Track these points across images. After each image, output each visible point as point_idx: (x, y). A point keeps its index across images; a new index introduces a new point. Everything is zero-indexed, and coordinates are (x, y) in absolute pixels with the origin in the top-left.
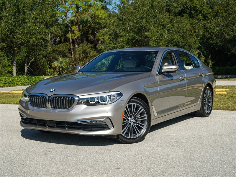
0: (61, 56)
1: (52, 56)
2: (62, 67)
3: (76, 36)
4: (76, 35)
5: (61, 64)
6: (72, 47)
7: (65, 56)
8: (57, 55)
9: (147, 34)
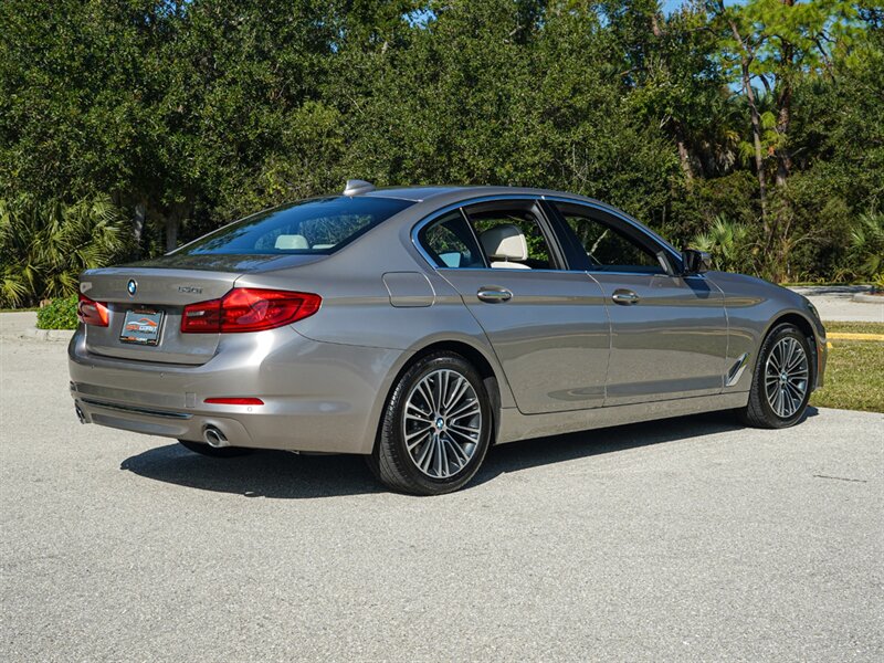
0: (723, 215)
1: (696, 218)
2: (723, 256)
3: (772, 149)
4: (771, 143)
5: (718, 244)
6: (762, 185)
7: (733, 217)
8: (710, 212)
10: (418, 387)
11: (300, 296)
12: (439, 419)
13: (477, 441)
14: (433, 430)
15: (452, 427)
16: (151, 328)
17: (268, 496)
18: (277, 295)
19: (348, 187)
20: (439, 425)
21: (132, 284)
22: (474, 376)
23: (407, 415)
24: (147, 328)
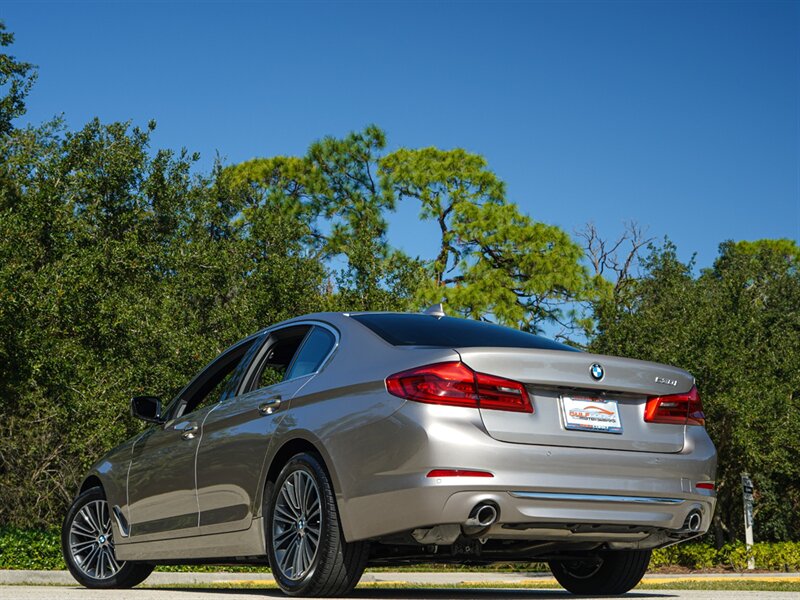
24: (600, 416)
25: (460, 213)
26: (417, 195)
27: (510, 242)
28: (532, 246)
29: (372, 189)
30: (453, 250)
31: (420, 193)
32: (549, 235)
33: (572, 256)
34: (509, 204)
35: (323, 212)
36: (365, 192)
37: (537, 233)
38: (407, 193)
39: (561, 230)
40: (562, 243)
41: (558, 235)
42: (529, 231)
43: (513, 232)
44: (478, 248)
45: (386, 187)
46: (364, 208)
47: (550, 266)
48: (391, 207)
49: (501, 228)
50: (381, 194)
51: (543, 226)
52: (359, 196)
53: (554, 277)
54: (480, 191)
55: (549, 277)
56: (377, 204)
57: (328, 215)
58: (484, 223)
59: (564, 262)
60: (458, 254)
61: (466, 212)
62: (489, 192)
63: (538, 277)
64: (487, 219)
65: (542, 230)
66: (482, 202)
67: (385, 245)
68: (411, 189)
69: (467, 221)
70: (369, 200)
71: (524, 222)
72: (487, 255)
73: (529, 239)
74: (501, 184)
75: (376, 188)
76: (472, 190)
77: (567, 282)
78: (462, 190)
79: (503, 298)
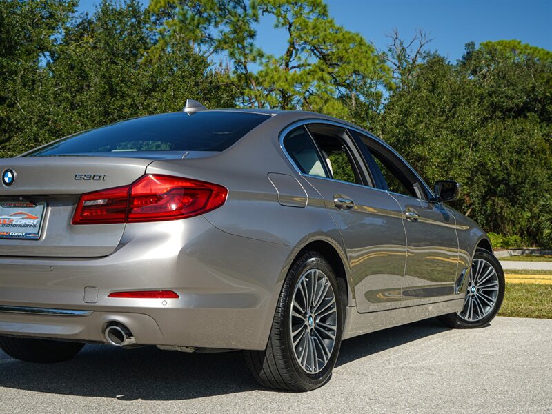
9: (418, 150)
10: (299, 285)
11: (209, 186)
12: (311, 316)
13: (334, 338)
14: (306, 327)
15: (317, 324)
16: (29, 222)
17: (144, 398)
18: (188, 184)
19: (187, 106)
20: (310, 323)
21: (10, 175)
22: (332, 275)
23: (292, 313)
24: (24, 222)
25: (297, 25)
26: (273, 13)
27: (328, 44)
28: (340, 45)
29: (245, 10)
30: (294, 48)
31: (275, 12)
32: (352, 39)
33: (366, 52)
34: (329, 19)
35: (213, 23)
36: (240, 11)
37: (344, 38)
38: (266, 11)
39: (360, 35)
40: (361, 44)
41: (358, 39)
42: (340, 36)
43: (329, 37)
44: (309, 47)
45: (253, 7)
46: (238, 21)
47: (352, 58)
48: (256, 21)
49: (322, 35)
50: (250, 12)
51: (349, 33)
52: (235, 13)
53: (354, 66)
54: (312, 11)
55: (351, 66)
56: (248, 18)
57: (216, 25)
58: (311, 31)
59: (361, 56)
60: (297, 50)
61: (300, 24)
62: (317, 11)
63: (344, 66)
64: (313, 29)
65: (347, 36)
66: (313, 17)
67: (251, 45)
68: (269, 9)
69: (301, 30)
70: (242, 16)
71: (338, 30)
72: (315, 51)
73: (339, 41)
74: (325, 7)
75: (247, 8)
76: (307, 10)
77: (362, 69)
78: (300, 10)
79: (322, 79)
